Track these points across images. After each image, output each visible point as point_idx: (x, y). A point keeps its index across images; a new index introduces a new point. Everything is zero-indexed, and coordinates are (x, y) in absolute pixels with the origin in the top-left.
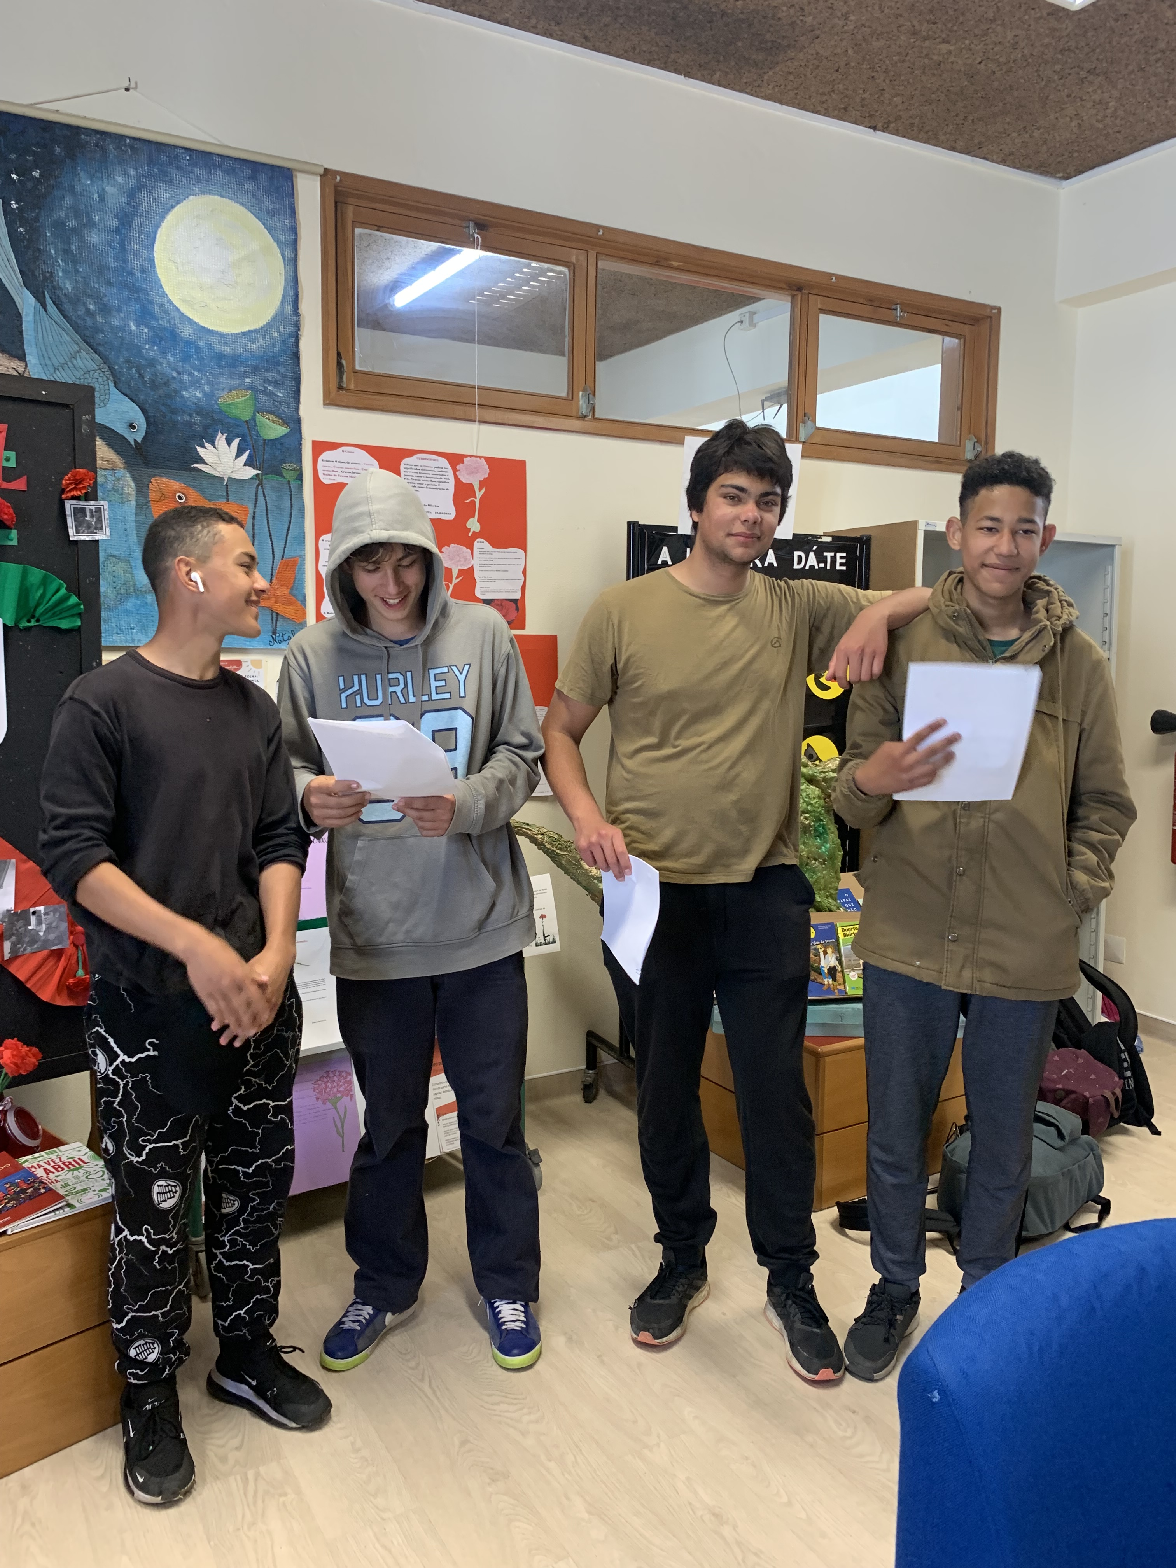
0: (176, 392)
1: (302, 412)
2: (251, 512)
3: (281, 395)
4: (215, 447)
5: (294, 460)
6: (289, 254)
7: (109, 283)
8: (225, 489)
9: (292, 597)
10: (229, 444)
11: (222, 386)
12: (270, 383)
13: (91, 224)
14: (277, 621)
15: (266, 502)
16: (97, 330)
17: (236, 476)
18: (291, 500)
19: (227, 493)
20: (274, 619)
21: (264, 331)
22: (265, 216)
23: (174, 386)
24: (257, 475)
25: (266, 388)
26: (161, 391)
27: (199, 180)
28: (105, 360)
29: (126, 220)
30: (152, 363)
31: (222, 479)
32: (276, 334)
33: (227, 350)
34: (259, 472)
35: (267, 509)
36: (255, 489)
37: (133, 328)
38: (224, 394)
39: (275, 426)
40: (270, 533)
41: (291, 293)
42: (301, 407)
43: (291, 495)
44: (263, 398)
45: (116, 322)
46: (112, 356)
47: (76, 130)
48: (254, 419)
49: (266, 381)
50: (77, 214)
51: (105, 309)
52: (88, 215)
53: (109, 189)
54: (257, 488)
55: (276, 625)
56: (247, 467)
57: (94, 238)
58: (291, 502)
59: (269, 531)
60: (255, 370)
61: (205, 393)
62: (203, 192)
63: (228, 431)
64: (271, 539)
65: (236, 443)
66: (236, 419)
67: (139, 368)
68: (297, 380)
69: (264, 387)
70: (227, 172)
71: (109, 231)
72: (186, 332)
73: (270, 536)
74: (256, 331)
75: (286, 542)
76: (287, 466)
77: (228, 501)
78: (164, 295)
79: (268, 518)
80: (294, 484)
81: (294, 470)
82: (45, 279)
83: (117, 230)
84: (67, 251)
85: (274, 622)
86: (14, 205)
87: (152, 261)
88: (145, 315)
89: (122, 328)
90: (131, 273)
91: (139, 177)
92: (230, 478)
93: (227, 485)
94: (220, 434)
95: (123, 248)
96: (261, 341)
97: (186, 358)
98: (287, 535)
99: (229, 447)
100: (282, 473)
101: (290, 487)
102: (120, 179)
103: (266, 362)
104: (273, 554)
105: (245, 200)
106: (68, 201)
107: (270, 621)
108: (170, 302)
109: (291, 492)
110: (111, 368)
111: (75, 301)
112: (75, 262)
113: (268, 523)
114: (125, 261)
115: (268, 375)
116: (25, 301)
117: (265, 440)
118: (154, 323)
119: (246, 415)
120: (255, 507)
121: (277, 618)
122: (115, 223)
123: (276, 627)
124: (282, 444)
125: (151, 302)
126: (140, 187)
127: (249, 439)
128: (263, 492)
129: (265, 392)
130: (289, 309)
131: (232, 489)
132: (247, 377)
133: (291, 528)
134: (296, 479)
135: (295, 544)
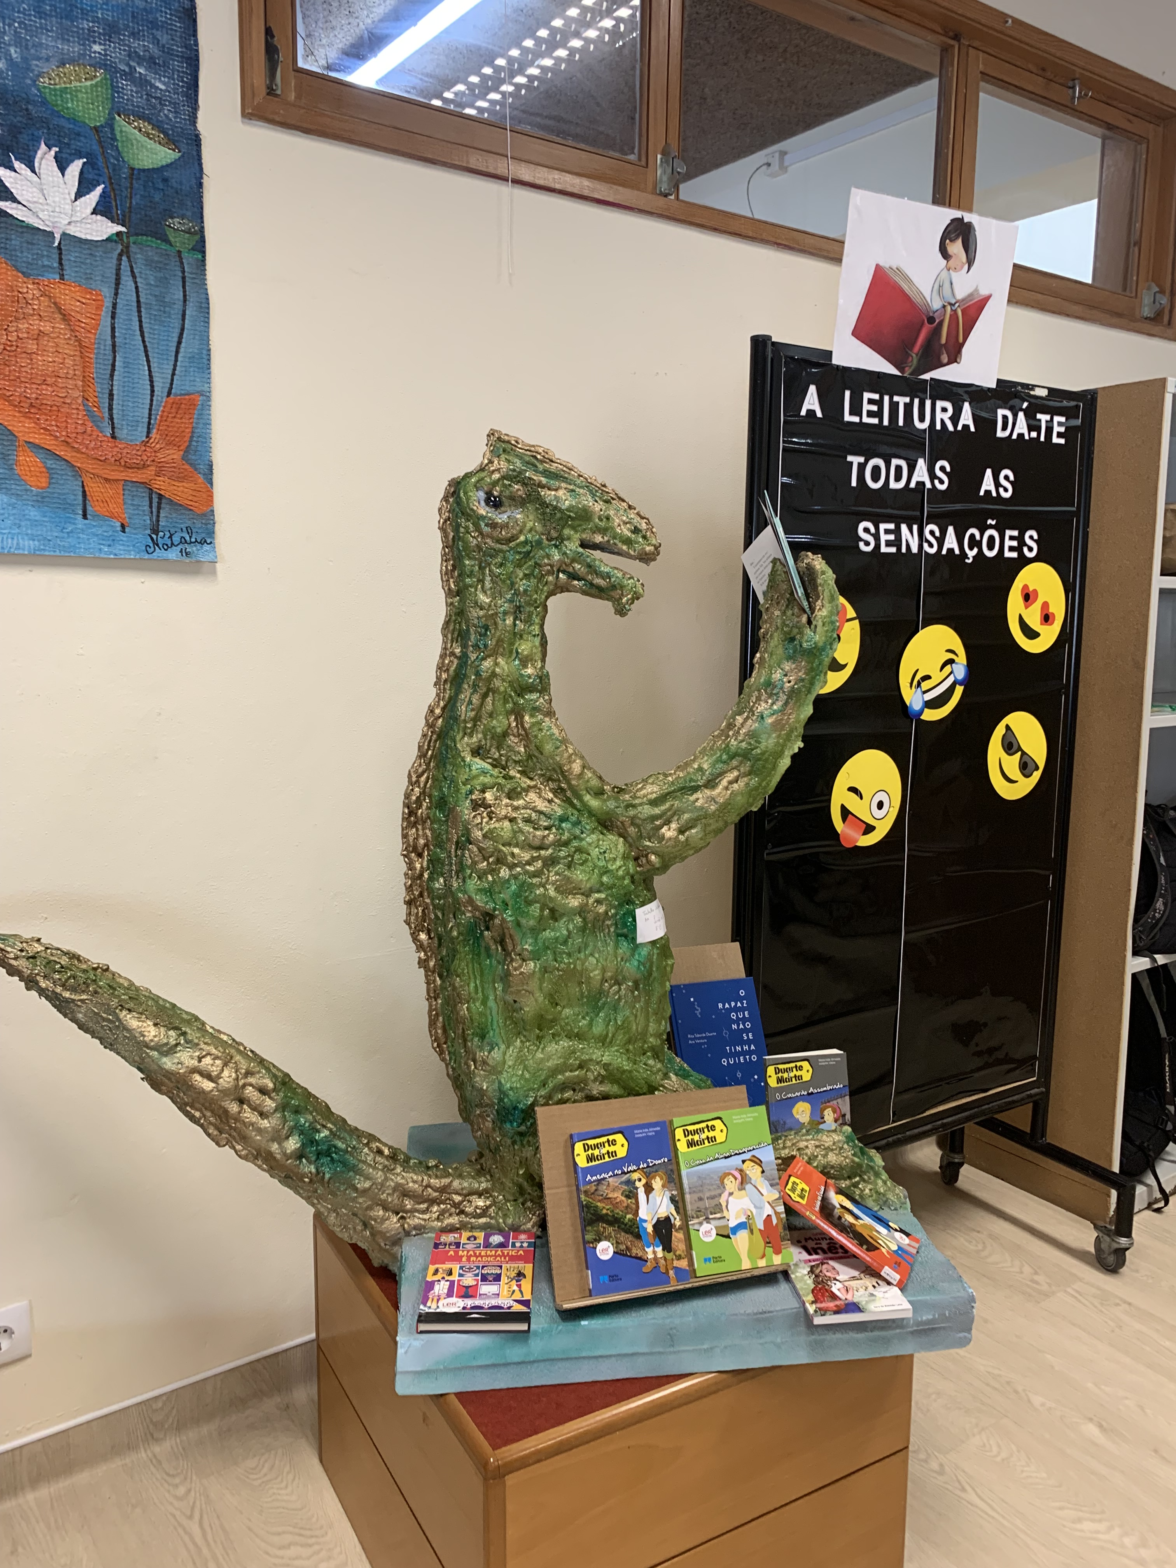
1: (202, 125)
2: (108, 304)
3: (163, 87)
4: (33, 171)
5: (189, 213)
8: (56, 256)
9: (187, 467)
10: (62, 169)
11: (44, 53)
12: (140, 60)
14: (159, 508)
15: (137, 288)
17: (75, 231)
18: (184, 287)
19: (61, 264)
20: (155, 505)
24: (119, 234)
25: (132, 69)
31: (51, 234)
34: (124, 229)
35: (138, 302)
36: (115, 261)
39: (150, 144)
40: (145, 347)
42: (200, 114)
43: (184, 278)
48: (110, 124)
49: (132, 55)
54: (119, 259)
55: (158, 516)
56: (99, 217)
58: (184, 292)
59: (144, 341)
60: (111, 31)
63: (59, 144)
64: (147, 356)
65: (75, 167)
66: (73, 121)
68: (193, 61)
69: (130, 67)
73: (146, 351)
75: (175, 366)
76: (175, 223)
77: (62, 277)
79: (140, 317)
80: (189, 259)
81: (188, 232)
85: (154, 510)
92: (64, 235)
93: (59, 247)
94: (43, 147)
98: (177, 352)
99: (63, 175)
100: (166, 235)
101: (182, 263)
104: (152, 386)
107: (147, 508)
109: (183, 272)
113: (141, 327)
117: (133, 169)
120: (116, 294)
121: (159, 503)
123: (158, 521)
124: (165, 180)
127: (101, 162)
128: (131, 267)
131: (70, 257)
132: (95, 42)
133: (184, 340)
134: (193, 249)
135: (192, 369)
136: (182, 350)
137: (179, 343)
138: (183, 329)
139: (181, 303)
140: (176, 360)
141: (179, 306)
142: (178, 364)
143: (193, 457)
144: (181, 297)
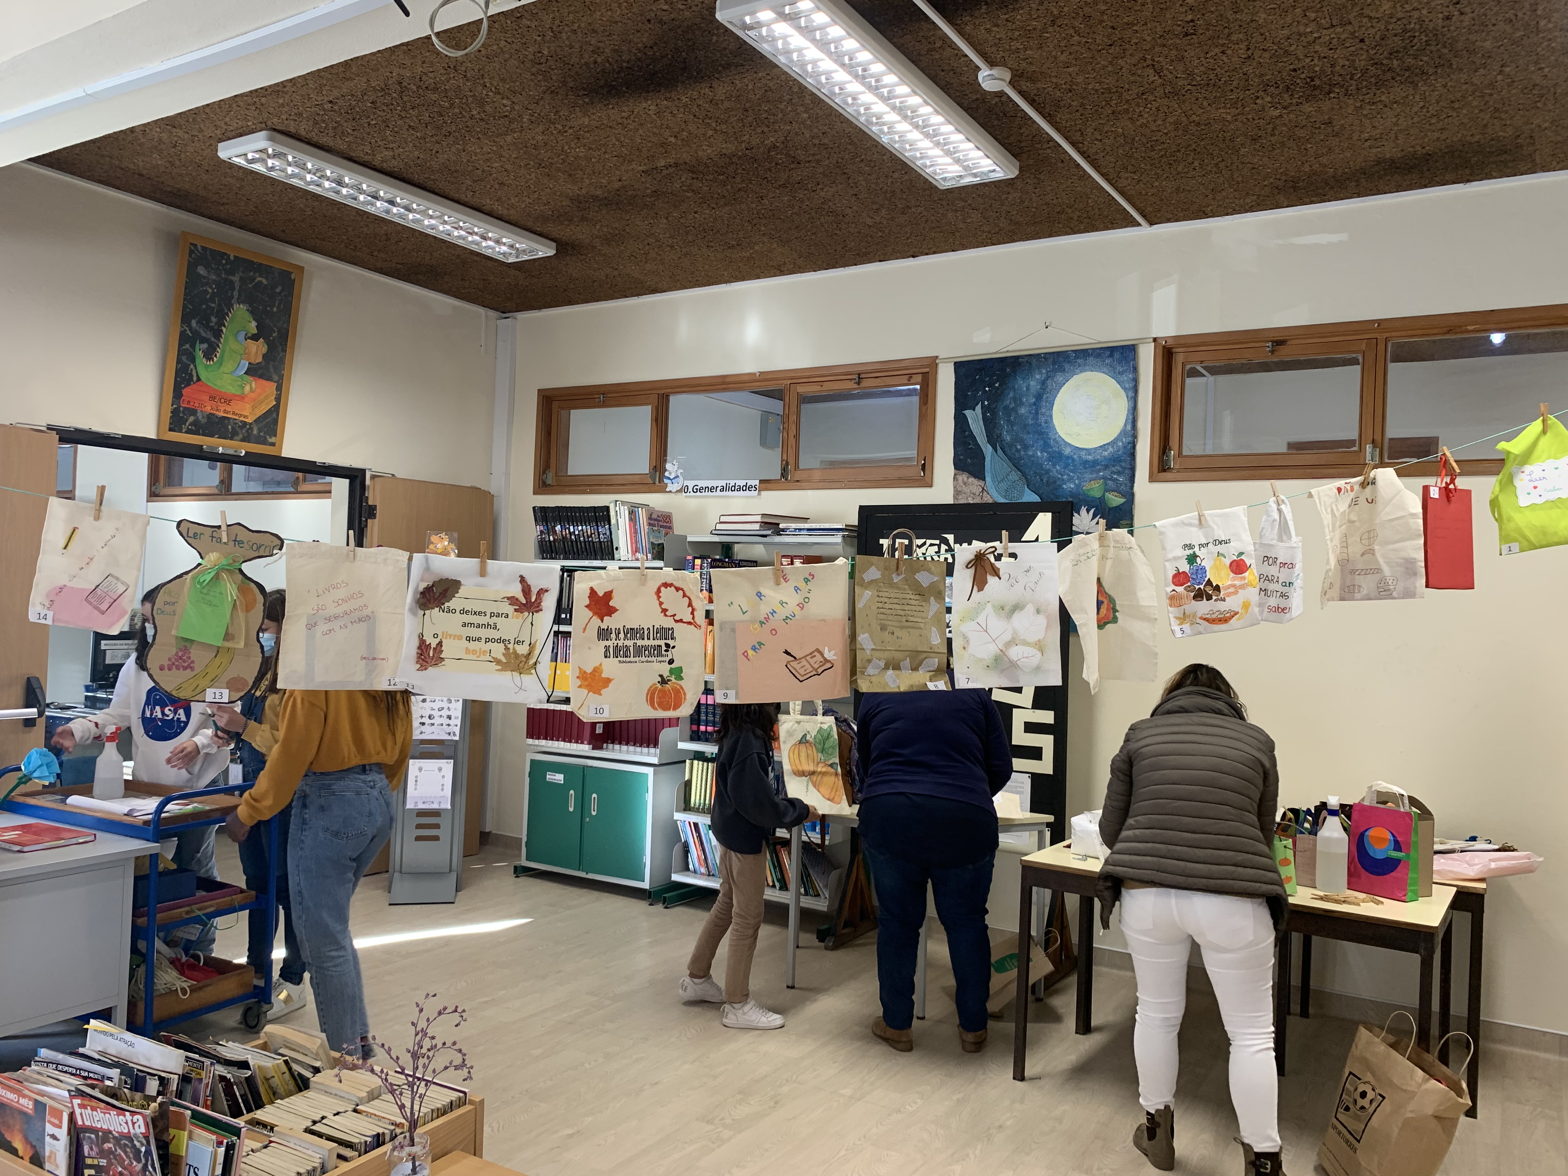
0: (1060, 486)
6: (1131, 394)
7: (1029, 433)
13: (1022, 404)
16: (1021, 458)
21: (1113, 443)
22: (1116, 375)
23: (1058, 483)
26: (1051, 487)
27: (1079, 366)
28: (1024, 475)
29: (1039, 397)
30: (1048, 472)
32: (1121, 444)
33: (1090, 458)
37: (1039, 454)
38: (1085, 483)
41: (1131, 417)
44: (1110, 483)
45: (1030, 453)
46: (1027, 471)
47: (1017, 357)
50: (1015, 399)
51: (1026, 447)
52: (1021, 400)
53: (1032, 383)
57: (1023, 411)
61: (1075, 484)
62: (1081, 372)
67: (1041, 475)
70: (1096, 357)
71: (1030, 406)
72: (1067, 451)
74: (1108, 444)
78: (1057, 433)
82: (998, 437)
83: (1035, 404)
84: (1009, 421)
86: (986, 403)
87: (1051, 416)
88: (1046, 446)
89: (1033, 456)
90: (1040, 425)
91: (1047, 372)
95: (1037, 413)
96: (1111, 449)
97: (1066, 466)
102: (1038, 377)
103: (1115, 460)
105: (1105, 370)
106: (1011, 394)
108: (1060, 436)
110: (1026, 478)
111: (1011, 445)
112: (1012, 426)
114: (1037, 419)
115: (1113, 469)
116: (988, 450)
118: (1050, 450)
119: (1097, 494)
122: (1034, 400)
125: (1050, 439)
126: (1048, 378)
129: (1111, 479)
130: (1129, 427)
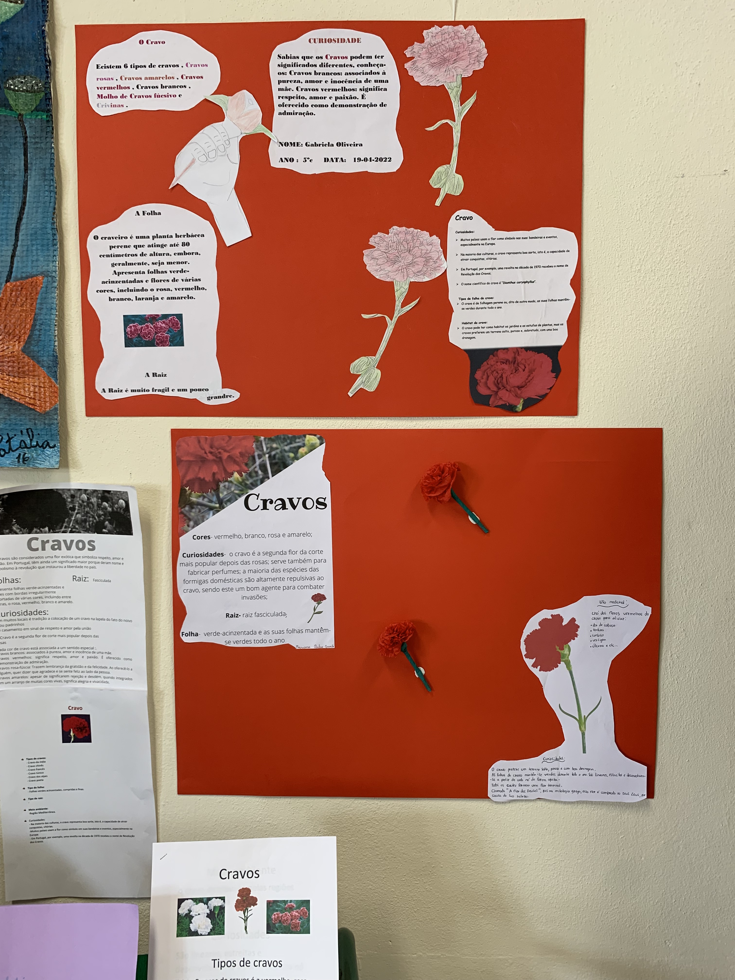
5: (32, 70)
9: (28, 360)
18: (25, 154)
43: (25, 145)
58: (26, 160)
76: (16, 83)
80: (30, 121)
81: (31, 91)
98: (18, 230)
100: (6, 100)
101: (23, 128)
124: (5, 35)
133: (25, 216)
134: (37, 109)
135: (34, 248)
136: (23, 227)
137: (20, 219)
138: (24, 203)
139: (22, 173)
140: (17, 240)
141: (19, 178)
142: (19, 243)
143: (36, 349)
144: (23, 167)
